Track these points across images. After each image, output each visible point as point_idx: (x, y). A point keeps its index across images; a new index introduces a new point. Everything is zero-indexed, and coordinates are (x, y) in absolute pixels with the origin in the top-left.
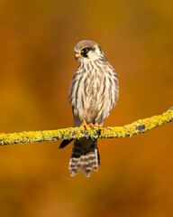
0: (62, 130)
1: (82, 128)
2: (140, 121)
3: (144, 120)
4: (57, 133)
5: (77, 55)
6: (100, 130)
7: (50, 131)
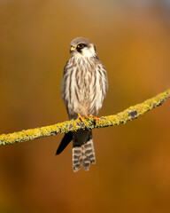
0: (59, 125)
1: (78, 120)
2: (131, 107)
3: (135, 107)
4: (55, 128)
5: (72, 49)
6: (95, 120)
7: (48, 127)
